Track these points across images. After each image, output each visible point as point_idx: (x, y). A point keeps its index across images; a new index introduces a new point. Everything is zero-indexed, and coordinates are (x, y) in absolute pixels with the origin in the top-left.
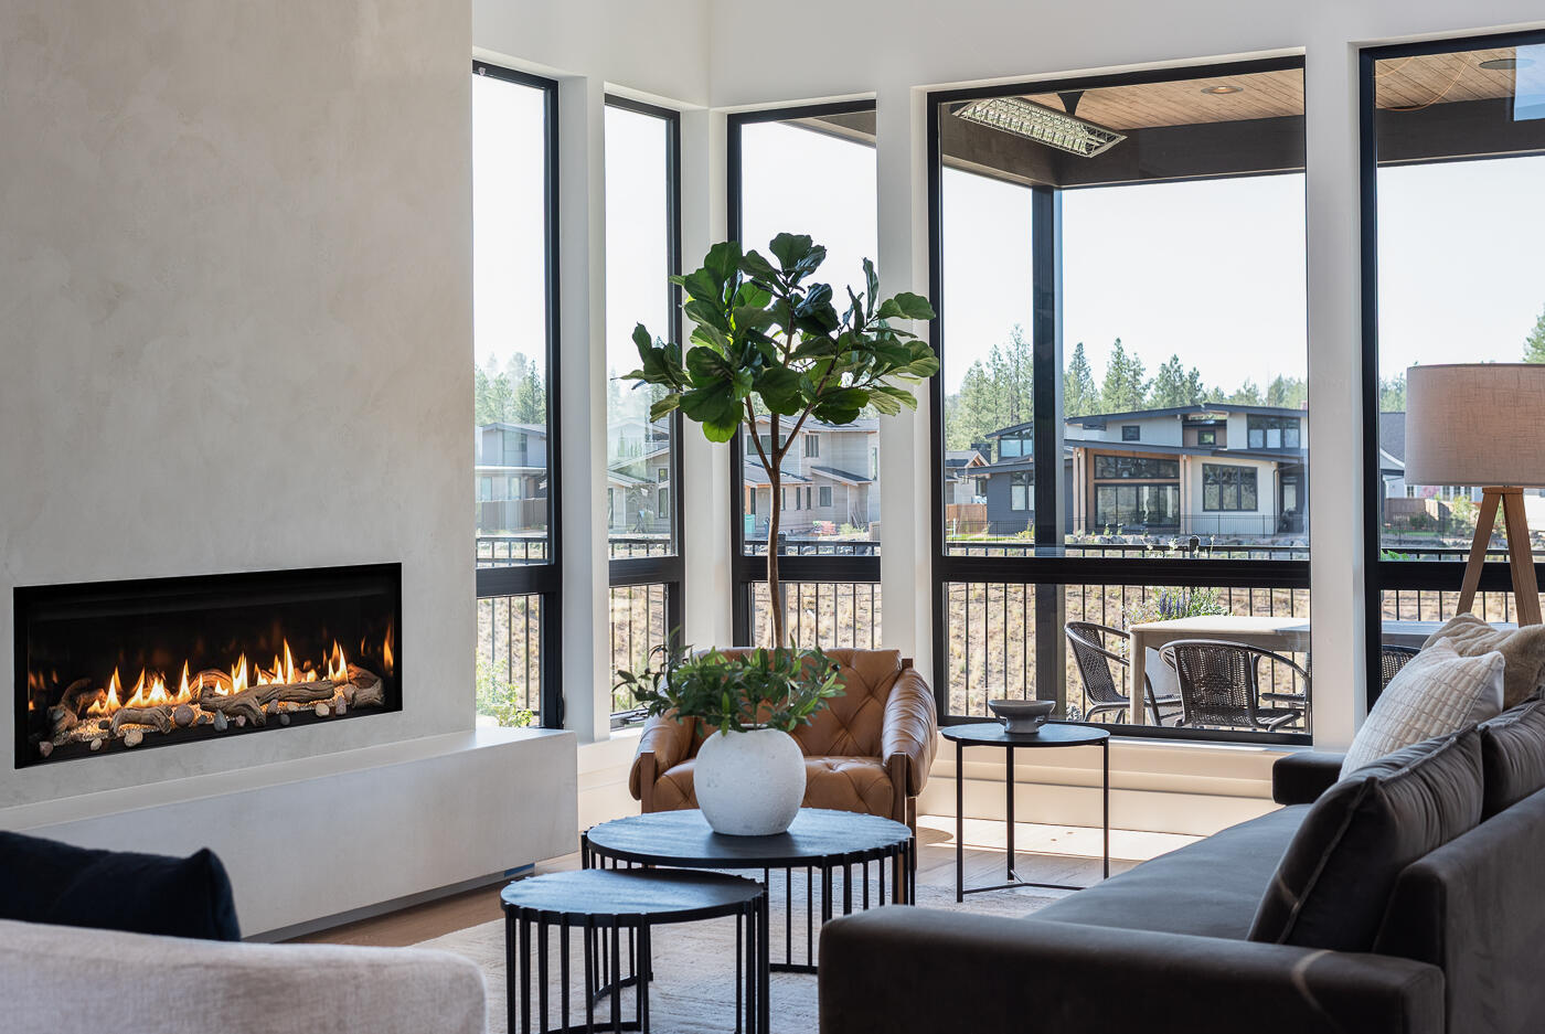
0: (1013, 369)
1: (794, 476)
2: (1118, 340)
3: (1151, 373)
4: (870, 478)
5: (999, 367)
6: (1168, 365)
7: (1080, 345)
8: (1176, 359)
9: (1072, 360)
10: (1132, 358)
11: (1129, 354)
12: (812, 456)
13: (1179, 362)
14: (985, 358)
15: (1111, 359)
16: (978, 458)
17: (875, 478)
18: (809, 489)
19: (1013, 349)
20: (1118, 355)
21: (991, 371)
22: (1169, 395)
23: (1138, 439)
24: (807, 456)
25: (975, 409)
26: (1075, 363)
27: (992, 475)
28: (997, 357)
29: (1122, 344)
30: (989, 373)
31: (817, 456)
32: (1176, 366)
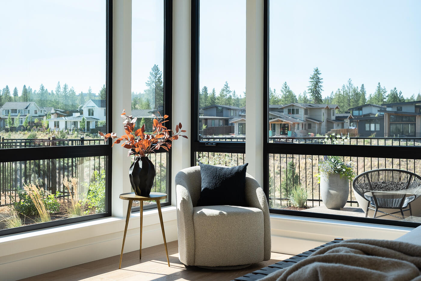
0: (349, 91)
1: (301, 120)
2: (379, 83)
3: (388, 93)
4: (322, 121)
5: (345, 91)
6: (393, 90)
7: (363, 85)
8: (395, 88)
9: (361, 89)
10: (383, 88)
11: (382, 87)
12: (306, 115)
13: (396, 90)
14: (341, 88)
15: (377, 88)
16: (351, 116)
17: (323, 121)
18: (305, 124)
19: (348, 86)
20: (379, 87)
21: (342, 92)
22: (393, 99)
23: (401, 110)
24: (305, 114)
25: (338, 102)
26: (361, 90)
27: (360, 120)
28: (344, 88)
29: (380, 84)
30: (342, 93)
31: (307, 115)
32: (395, 91)
